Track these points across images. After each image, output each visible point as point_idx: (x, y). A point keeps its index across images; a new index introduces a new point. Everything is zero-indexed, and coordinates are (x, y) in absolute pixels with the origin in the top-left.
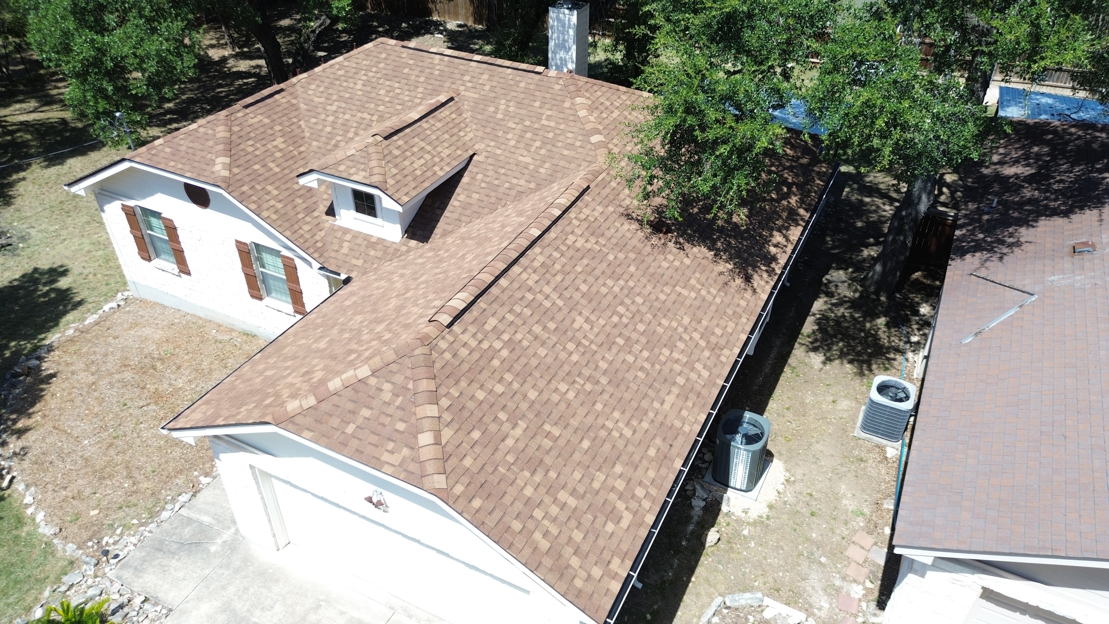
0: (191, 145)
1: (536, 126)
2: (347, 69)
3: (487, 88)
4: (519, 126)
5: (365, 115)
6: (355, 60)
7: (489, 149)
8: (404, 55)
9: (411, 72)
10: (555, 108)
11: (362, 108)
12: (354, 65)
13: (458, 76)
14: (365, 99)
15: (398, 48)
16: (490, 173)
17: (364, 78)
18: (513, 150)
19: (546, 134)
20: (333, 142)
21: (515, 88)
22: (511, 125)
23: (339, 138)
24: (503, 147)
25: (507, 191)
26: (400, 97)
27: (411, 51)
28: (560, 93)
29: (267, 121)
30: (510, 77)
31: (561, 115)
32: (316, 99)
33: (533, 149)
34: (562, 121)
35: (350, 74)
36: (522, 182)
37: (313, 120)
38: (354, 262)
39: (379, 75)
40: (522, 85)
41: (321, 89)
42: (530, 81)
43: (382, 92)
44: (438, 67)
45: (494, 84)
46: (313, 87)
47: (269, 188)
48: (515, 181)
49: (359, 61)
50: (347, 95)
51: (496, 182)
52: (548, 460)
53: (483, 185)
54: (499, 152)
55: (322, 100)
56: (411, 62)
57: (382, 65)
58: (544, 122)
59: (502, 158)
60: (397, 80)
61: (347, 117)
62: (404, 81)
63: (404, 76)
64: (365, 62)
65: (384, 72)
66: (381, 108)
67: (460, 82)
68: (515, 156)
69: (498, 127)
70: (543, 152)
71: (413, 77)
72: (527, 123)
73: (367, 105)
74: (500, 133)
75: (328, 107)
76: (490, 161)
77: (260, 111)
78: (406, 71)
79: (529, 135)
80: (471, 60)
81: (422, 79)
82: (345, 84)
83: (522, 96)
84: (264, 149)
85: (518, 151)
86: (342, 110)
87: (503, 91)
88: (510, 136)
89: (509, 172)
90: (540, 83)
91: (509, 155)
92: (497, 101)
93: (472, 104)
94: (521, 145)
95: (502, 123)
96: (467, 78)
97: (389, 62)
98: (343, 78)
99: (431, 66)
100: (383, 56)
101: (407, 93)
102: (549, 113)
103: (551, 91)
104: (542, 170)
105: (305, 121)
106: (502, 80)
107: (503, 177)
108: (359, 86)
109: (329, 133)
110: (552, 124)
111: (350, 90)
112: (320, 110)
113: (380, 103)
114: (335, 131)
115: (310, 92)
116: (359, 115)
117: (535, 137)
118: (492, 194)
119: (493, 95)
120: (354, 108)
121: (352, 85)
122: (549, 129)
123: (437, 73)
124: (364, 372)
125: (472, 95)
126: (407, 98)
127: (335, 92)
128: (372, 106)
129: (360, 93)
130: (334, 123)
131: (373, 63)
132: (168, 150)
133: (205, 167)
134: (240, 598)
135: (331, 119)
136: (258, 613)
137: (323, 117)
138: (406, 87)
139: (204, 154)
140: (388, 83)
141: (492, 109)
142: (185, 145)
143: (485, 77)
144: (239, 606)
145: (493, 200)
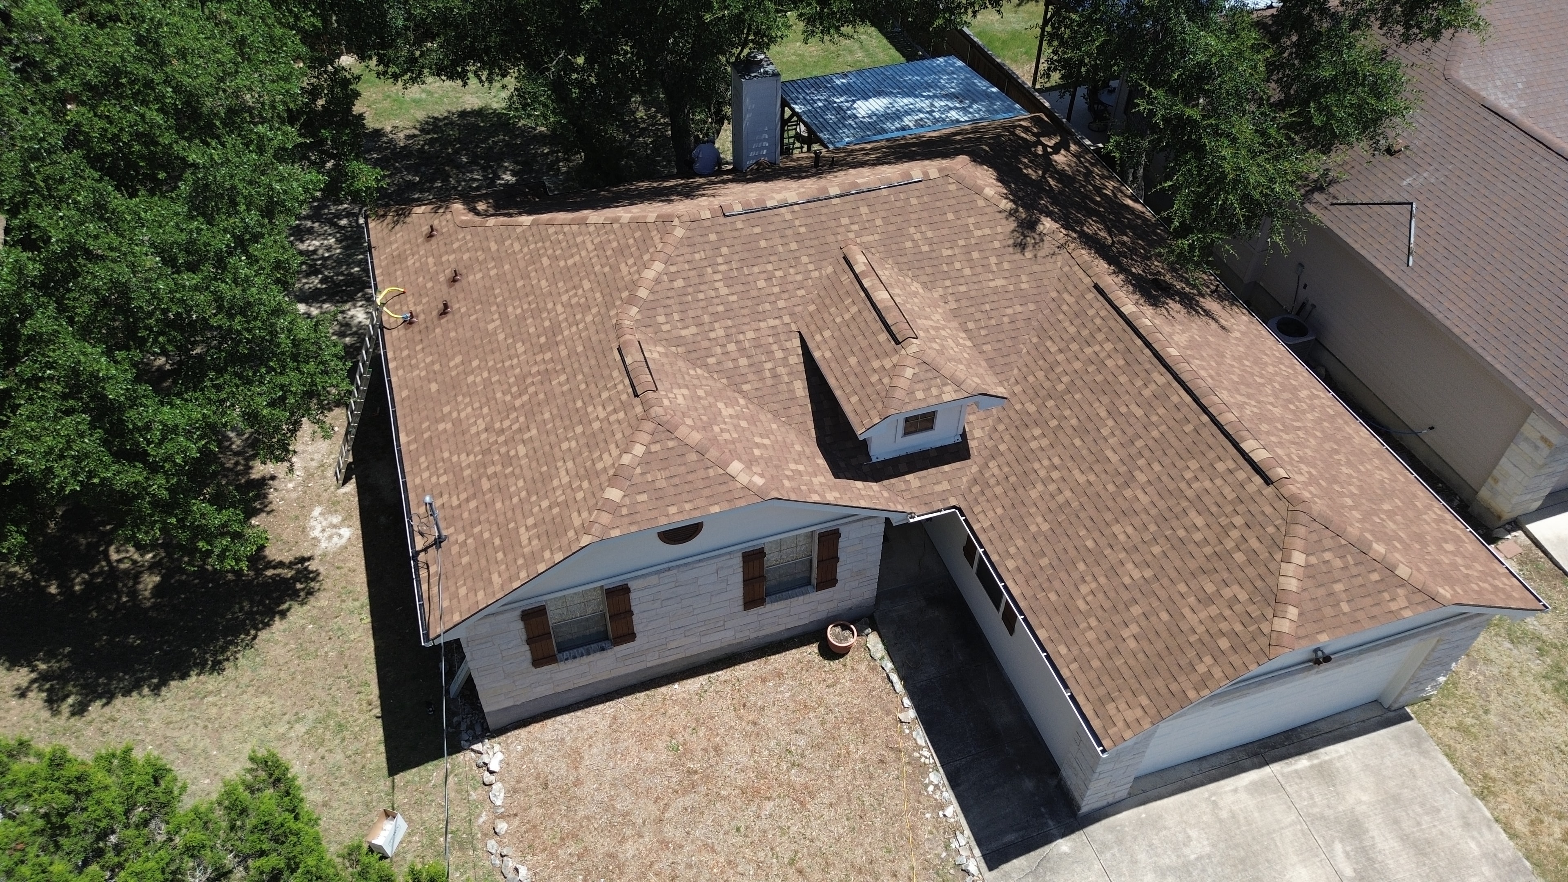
0: (666, 474)
1: (973, 241)
2: (684, 275)
3: (879, 222)
4: (957, 250)
5: (772, 322)
6: (681, 259)
7: (950, 291)
8: (739, 225)
9: (770, 243)
10: (972, 212)
11: (758, 316)
12: (686, 266)
13: (833, 223)
14: (749, 302)
15: (722, 220)
16: (978, 316)
17: (718, 276)
18: (975, 279)
19: (991, 246)
20: (768, 374)
21: (910, 209)
22: (946, 252)
23: (769, 365)
24: (962, 281)
25: (1013, 326)
26: (790, 279)
27: (743, 217)
28: (961, 193)
29: (685, 392)
31: (986, 218)
32: (684, 333)
33: (994, 268)
34: (991, 224)
35: (696, 280)
36: (1019, 309)
37: (711, 361)
39: (734, 265)
40: (914, 201)
41: (676, 317)
42: (917, 193)
43: (761, 284)
44: (797, 223)
45: (883, 214)
46: (661, 319)
47: (792, 466)
48: (1009, 311)
49: (688, 257)
50: (720, 308)
51: (993, 322)
52: (1415, 529)
53: (983, 332)
54: (963, 288)
55: (693, 330)
56: (757, 230)
57: (724, 250)
58: (979, 233)
59: (973, 294)
60: (764, 260)
61: (751, 335)
62: (772, 258)
63: (768, 252)
64: (697, 256)
65: (736, 257)
66: (781, 304)
67: (843, 229)
68: (984, 284)
69: (935, 262)
70: (1006, 266)
71: (780, 248)
72: (961, 242)
73: (760, 309)
74: (945, 268)
75: (712, 335)
76: (964, 303)
77: (668, 384)
78: (763, 244)
79: (975, 255)
81: (793, 246)
82: (701, 296)
83: (926, 214)
84: (730, 427)
85: (981, 278)
86: (734, 330)
87: (901, 218)
88: (958, 265)
89: (995, 305)
90: (931, 191)
91: (976, 287)
92: (905, 232)
93: (882, 249)
94: (978, 270)
95: (934, 255)
96: (845, 221)
98: (690, 290)
99: (787, 225)
101: (792, 271)
102: (971, 220)
104: (1024, 286)
105: (700, 367)
107: (993, 313)
108: (724, 291)
109: (749, 366)
110: (987, 231)
111: (716, 301)
112: (705, 344)
113: (773, 298)
114: (756, 359)
115: (666, 327)
116: (763, 325)
117: (984, 255)
118: (1002, 336)
119: (892, 228)
120: (747, 320)
121: (713, 293)
122: (989, 239)
123: (803, 230)
124: (1298, 558)
125: (870, 238)
126: (799, 278)
127: (699, 312)
128: (767, 306)
129: (734, 298)
130: (742, 350)
131: (710, 253)
132: (643, 497)
133: (724, 488)
134: (1158, 855)
135: (731, 347)
136: (1186, 851)
137: (718, 350)
138: (784, 265)
139: (702, 473)
140: (756, 269)
141: (909, 244)
142: (660, 478)
143: (864, 210)
144: (1167, 861)
145: (1009, 343)
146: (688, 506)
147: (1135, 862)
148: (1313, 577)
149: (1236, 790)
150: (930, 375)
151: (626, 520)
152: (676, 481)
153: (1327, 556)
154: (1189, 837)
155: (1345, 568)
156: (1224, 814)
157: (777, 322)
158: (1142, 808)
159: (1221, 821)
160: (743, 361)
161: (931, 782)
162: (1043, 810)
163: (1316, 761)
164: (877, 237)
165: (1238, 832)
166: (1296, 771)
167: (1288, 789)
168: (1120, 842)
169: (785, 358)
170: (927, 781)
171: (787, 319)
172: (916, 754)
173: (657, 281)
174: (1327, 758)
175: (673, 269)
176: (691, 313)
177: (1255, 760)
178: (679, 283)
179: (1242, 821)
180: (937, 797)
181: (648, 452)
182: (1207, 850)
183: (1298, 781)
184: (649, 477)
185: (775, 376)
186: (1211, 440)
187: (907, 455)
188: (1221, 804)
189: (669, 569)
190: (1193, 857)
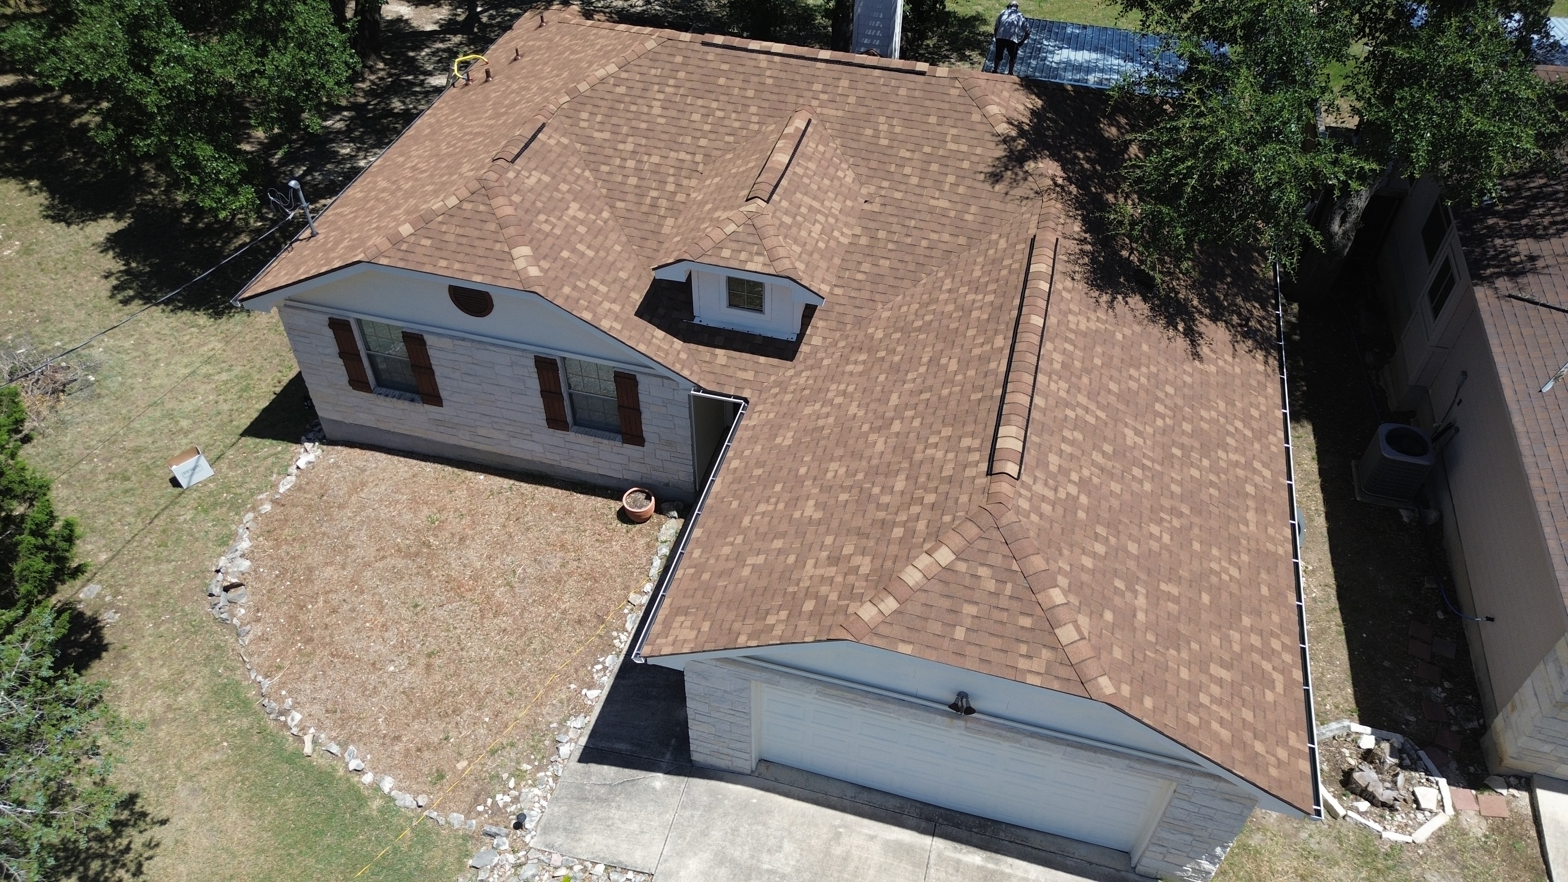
0: (459, 231)
1: (941, 152)
2: (630, 84)
3: (852, 100)
4: (917, 155)
5: (682, 155)
6: (636, 68)
7: (883, 193)
8: (710, 57)
9: (730, 83)
10: (960, 124)
11: (674, 145)
12: (638, 77)
13: (804, 85)
14: (674, 130)
15: (698, 46)
16: (895, 228)
17: (661, 96)
18: (918, 191)
19: (958, 164)
20: (648, 201)
21: (893, 98)
22: (904, 153)
23: (654, 194)
24: (903, 187)
25: (928, 252)
26: (726, 122)
27: (719, 50)
28: (961, 100)
29: (546, 179)
30: (882, 81)
31: (972, 134)
32: (596, 135)
33: (947, 187)
34: (975, 142)
35: (638, 92)
36: (946, 237)
37: (605, 168)
38: (741, 375)
39: (682, 91)
40: (902, 92)
41: (599, 118)
42: (912, 85)
43: (696, 117)
44: (768, 73)
45: (861, 93)
46: (584, 115)
47: (594, 283)
48: (935, 236)
49: (644, 70)
50: (644, 126)
51: (909, 240)
52: (1183, 628)
53: (890, 246)
54: (898, 195)
55: (607, 135)
56: (725, 67)
57: (682, 75)
58: (952, 146)
59: (905, 204)
60: (713, 96)
61: (655, 159)
62: (722, 98)
63: (723, 90)
64: (653, 71)
65: (689, 85)
66: (703, 142)
67: (811, 94)
68: (924, 199)
69: (886, 159)
70: (961, 190)
71: (736, 91)
72: (927, 150)
73: (680, 139)
74: (893, 168)
75: (621, 146)
76: (889, 210)
77: (532, 165)
78: (722, 81)
79: (934, 167)
80: (816, 60)
81: (750, 93)
82: (633, 108)
83: (907, 108)
84: (561, 224)
85: (925, 192)
86: (643, 149)
87: (878, 104)
88: (907, 170)
89: (922, 225)
90: (928, 88)
91: (914, 198)
92: (873, 118)
93: (838, 127)
94: (928, 183)
95: (889, 151)
96: (817, 87)
97: (690, 69)
98: (627, 99)
99: (757, 72)
100: (679, 59)
101: (734, 116)
102: (954, 131)
103: (947, 99)
104: (968, 217)
105: (591, 170)
106: (871, 87)
107: (915, 232)
108: (657, 111)
109: (636, 186)
110: (964, 148)
111: (644, 117)
112: (609, 152)
113: (699, 134)
114: (645, 183)
115: (583, 124)
116: (673, 154)
117: (944, 170)
118: (908, 258)
119: (864, 110)
120: (661, 144)
121: (645, 109)
122: (961, 156)
123: (770, 81)
124: (944, 556)
125: (833, 112)
126: (737, 124)
127: (622, 122)
128: (688, 140)
129: (662, 120)
130: (638, 170)
131: (666, 72)
132: (427, 242)
133: (498, 264)
134: (732, 843)
135: (631, 164)
136: (765, 857)
137: (618, 161)
138: (730, 107)
139: (488, 244)
140: (700, 102)
141: (869, 132)
142: (451, 233)
143: (844, 83)
144: (737, 854)
145: (912, 267)
146: (457, 266)
147: (705, 834)
148: (946, 583)
149: (872, 838)
150: (751, 239)
151: (401, 255)
152: (464, 240)
153: (983, 571)
154: (780, 847)
155: (996, 594)
156: (838, 851)
157: (688, 157)
158: (760, 793)
159: (827, 853)
160: (633, 181)
161: (603, 663)
162: (673, 741)
163: (991, 866)
164: (840, 113)
165: (836, 875)
166: (958, 862)
167: (932, 871)
168: (709, 809)
169: (675, 193)
170: (601, 660)
171: (699, 158)
172: (615, 634)
173: (602, 81)
174: (1008, 870)
175: (624, 75)
176: (614, 120)
177: (923, 824)
178: (622, 90)
179: (851, 868)
180: (595, 676)
181: (458, 207)
182: (788, 870)
183: (950, 871)
184: (444, 228)
185: (654, 206)
186: (983, 414)
187: (732, 332)
188: (845, 839)
189: (464, 339)
190: (766, 866)
